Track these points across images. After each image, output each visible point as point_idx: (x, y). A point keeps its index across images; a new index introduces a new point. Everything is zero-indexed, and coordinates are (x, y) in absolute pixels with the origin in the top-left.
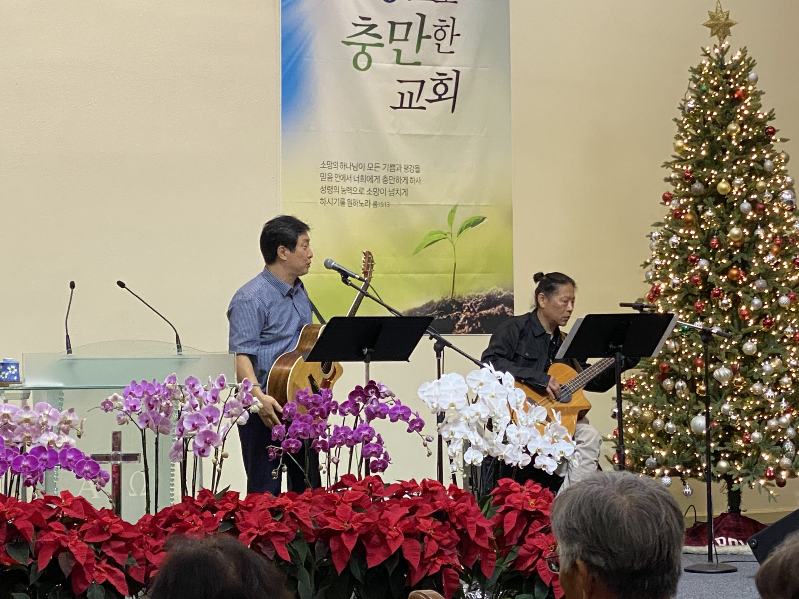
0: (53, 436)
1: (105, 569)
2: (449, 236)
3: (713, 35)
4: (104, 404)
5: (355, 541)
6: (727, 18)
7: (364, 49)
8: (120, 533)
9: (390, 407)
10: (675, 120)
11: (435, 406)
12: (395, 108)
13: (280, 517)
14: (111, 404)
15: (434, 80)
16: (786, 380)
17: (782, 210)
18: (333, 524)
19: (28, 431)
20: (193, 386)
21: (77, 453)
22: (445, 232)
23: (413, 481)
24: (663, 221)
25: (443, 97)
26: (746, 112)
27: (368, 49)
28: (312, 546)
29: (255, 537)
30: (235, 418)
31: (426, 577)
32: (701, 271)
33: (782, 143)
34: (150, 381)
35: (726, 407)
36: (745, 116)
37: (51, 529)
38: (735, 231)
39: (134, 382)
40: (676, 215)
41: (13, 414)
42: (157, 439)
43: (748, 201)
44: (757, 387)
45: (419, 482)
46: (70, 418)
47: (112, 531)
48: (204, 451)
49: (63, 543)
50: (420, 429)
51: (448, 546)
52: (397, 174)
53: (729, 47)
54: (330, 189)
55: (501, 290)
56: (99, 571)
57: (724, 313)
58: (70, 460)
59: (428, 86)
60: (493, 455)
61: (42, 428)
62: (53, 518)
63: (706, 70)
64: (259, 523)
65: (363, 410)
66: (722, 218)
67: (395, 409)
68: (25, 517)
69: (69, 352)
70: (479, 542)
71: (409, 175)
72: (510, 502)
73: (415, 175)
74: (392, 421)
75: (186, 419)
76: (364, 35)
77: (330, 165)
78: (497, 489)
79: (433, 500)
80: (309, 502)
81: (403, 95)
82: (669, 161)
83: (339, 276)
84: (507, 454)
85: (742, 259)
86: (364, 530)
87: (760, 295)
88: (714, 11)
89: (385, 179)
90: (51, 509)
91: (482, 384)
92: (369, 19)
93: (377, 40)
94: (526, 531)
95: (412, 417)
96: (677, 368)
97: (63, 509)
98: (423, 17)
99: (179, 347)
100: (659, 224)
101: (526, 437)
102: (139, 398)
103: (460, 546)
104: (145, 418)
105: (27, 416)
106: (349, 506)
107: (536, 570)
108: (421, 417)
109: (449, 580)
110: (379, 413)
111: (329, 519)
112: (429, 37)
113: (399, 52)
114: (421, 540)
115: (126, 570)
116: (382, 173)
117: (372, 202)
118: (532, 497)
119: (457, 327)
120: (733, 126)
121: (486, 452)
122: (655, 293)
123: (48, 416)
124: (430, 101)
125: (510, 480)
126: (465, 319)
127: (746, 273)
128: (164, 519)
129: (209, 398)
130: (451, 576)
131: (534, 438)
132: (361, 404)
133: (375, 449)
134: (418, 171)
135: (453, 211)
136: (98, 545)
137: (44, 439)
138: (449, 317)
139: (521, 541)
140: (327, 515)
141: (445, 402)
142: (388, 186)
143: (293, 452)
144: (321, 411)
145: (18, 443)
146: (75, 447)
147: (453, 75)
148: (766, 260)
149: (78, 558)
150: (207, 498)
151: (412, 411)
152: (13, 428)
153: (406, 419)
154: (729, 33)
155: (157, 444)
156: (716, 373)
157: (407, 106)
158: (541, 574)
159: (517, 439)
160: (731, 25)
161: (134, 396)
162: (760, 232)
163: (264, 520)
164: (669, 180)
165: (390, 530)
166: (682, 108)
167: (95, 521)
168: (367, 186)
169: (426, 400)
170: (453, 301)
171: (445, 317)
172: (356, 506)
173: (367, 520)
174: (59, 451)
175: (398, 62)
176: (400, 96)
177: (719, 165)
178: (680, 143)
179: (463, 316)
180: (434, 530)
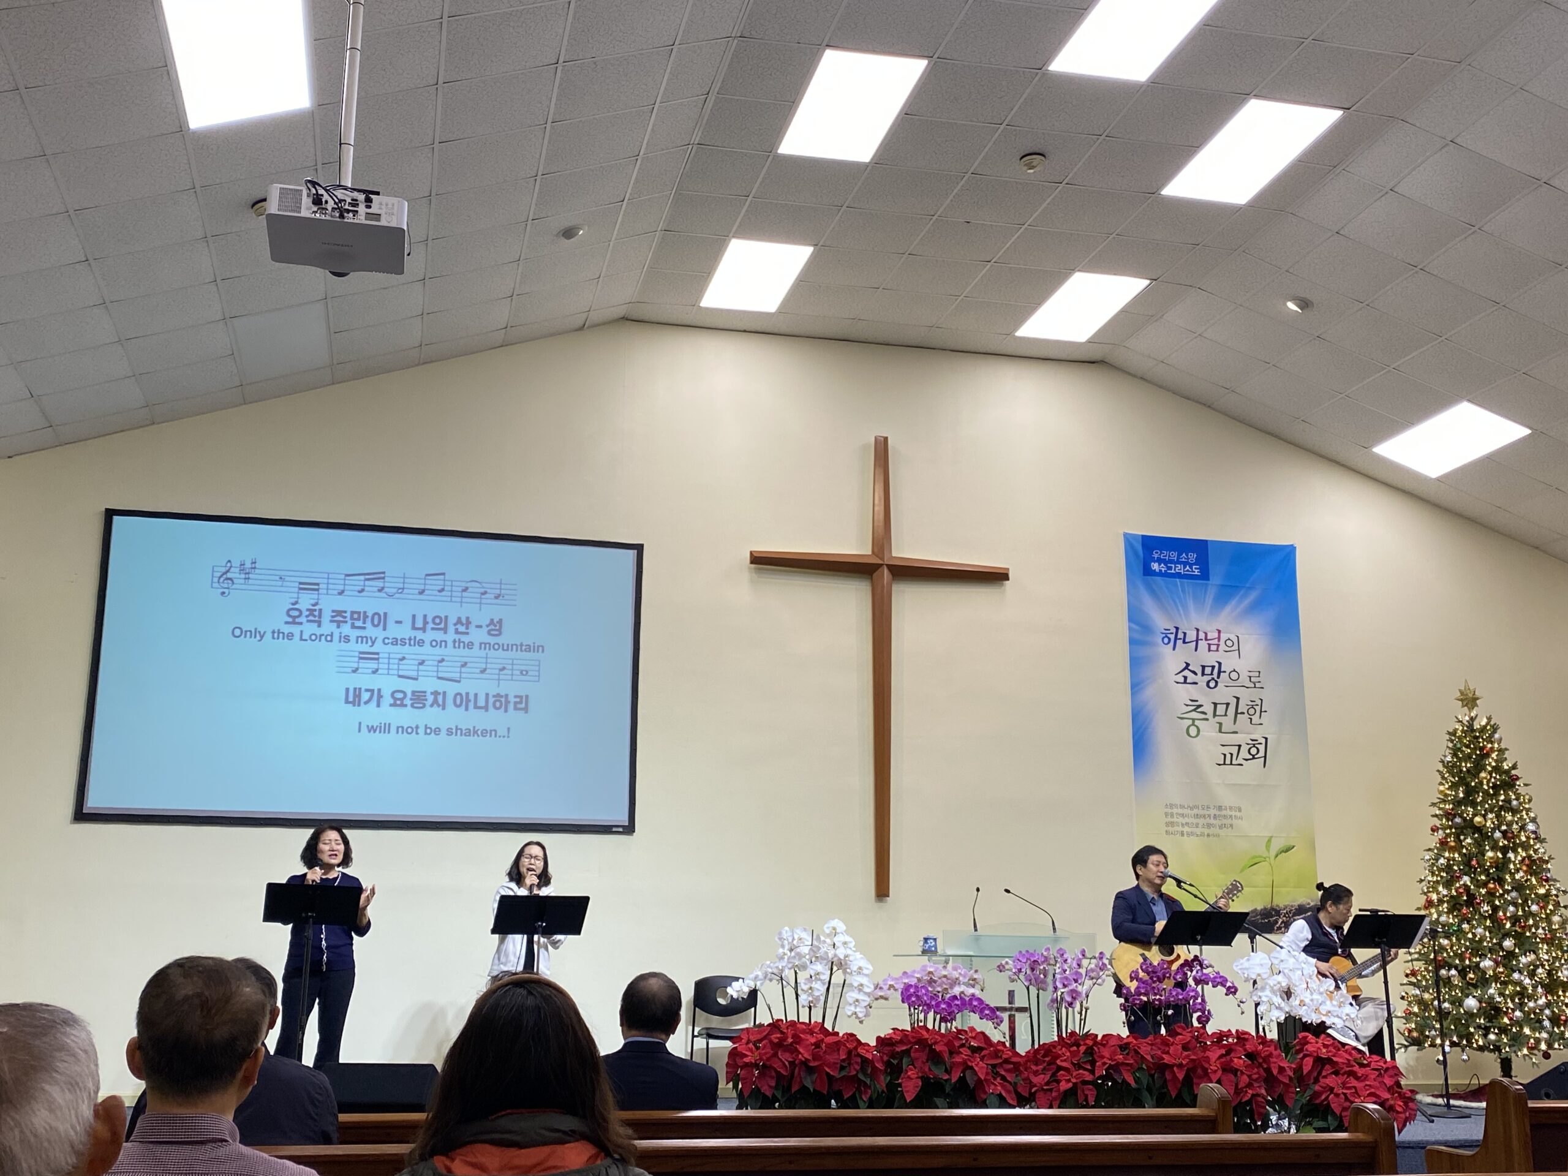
0: (962, 988)
1: (999, 1083)
2: (1267, 859)
3: (1463, 706)
4: (999, 967)
5: (1184, 1073)
6: (1474, 694)
7: (1193, 722)
8: (1010, 1058)
9: (1212, 976)
10: (1438, 771)
11: (1246, 975)
12: (1219, 765)
13: (1127, 1052)
14: (1004, 967)
15: (1248, 744)
16: (1540, 970)
17: (1528, 838)
18: (1167, 1059)
19: (946, 984)
20: (1063, 955)
21: (980, 1001)
22: (1264, 856)
23: (1229, 1031)
24: (1433, 847)
25: (1256, 757)
26: (1494, 764)
27: (1197, 722)
28: (1152, 1076)
29: (1107, 1065)
30: (1095, 981)
31: (1240, 1103)
32: (1465, 885)
33: (1525, 787)
34: (1031, 951)
35: (1492, 991)
36: (1493, 767)
37: (962, 1053)
38: (1490, 854)
39: (1020, 952)
40: (1443, 843)
41: (935, 971)
42: (1038, 994)
43: (1500, 831)
44: (1516, 976)
45: (1234, 1032)
46: (975, 976)
47: (1004, 1056)
48: (1072, 1003)
49: (970, 1064)
50: (1234, 993)
51: (1256, 1080)
52: (1224, 813)
53: (1477, 715)
54: (1172, 824)
55: (1309, 901)
56: (995, 1085)
57: (1485, 918)
58: (975, 1006)
59: (1245, 748)
60: (1292, 1014)
61: (955, 982)
62: (963, 1045)
63: (1459, 733)
64: (1110, 1055)
65: (1191, 978)
66: (1478, 844)
67: (1215, 978)
68: (942, 1043)
69: (976, 930)
70: (1281, 1078)
71: (1233, 813)
72: (1307, 1050)
73: (1238, 814)
74: (1214, 987)
75: (1058, 980)
76: (1194, 712)
77: (1171, 806)
78: (1297, 1040)
79: (1244, 1045)
80: (1152, 1045)
81: (1225, 755)
82: (1435, 802)
83: (1174, 882)
84: (1304, 1014)
85: (1498, 876)
86: (1191, 1066)
87: (1515, 905)
88: (1463, 689)
89: (1215, 817)
90: (961, 1039)
91: (1282, 961)
92: (1197, 701)
93: (1203, 716)
94: (1320, 1073)
95: (1229, 984)
96: (1450, 961)
97: (970, 1039)
98: (1238, 699)
99: (1054, 929)
100: (1430, 850)
101: (1318, 1001)
102: (1025, 963)
103: (1266, 1081)
104: (1029, 978)
105: (944, 973)
106: (1180, 1047)
107: (1329, 1102)
108: (1236, 985)
109: (1258, 1105)
110: (1203, 980)
111: (1164, 1056)
112: (1243, 713)
113: (1221, 724)
114: (1236, 1075)
115: (1015, 1085)
116: (1212, 812)
117: (1206, 834)
118: (1324, 1048)
119: (1276, 928)
120: (1483, 775)
121: (1287, 1012)
122: (1429, 904)
123: (960, 974)
124: (1247, 760)
125: (1307, 1034)
126: (1281, 924)
127: (1502, 886)
128: (1042, 1052)
129: (1075, 965)
130: (1260, 1103)
131: (1325, 1002)
132: (1189, 973)
133: (1200, 1007)
134: (1240, 810)
135: (1269, 841)
136: (994, 1066)
137: (957, 990)
138: (1269, 921)
139: (1316, 1081)
140: (1163, 1053)
141: (1254, 973)
142: (1217, 822)
143: (1138, 1006)
144: (1158, 977)
145: (939, 992)
146: (979, 996)
147: (1263, 741)
148: (1517, 877)
149: (979, 1074)
150: (1074, 1038)
151: (1229, 979)
152: (935, 982)
153: (1224, 986)
155: (1038, 997)
156: (1482, 965)
157: (1229, 763)
158: (1332, 1106)
159: (1311, 1003)
160: (1478, 699)
161: (1021, 961)
162: (1511, 855)
163: (1114, 1053)
164: (1436, 816)
165: (1211, 1065)
166: (1442, 762)
167: (992, 1049)
168: (1201, 821)
169: (1239, 972)
170: (1272, 909)
171: (1266, 921)
172: (1185, 1047)
173: (1193, 1057)
174: (967, 999)
175: (1220, 731)
176: (1223, 756)
177: (1474, 804)
178: (1442, 788)
179: (1280, 921)
180: (1246, 1067)
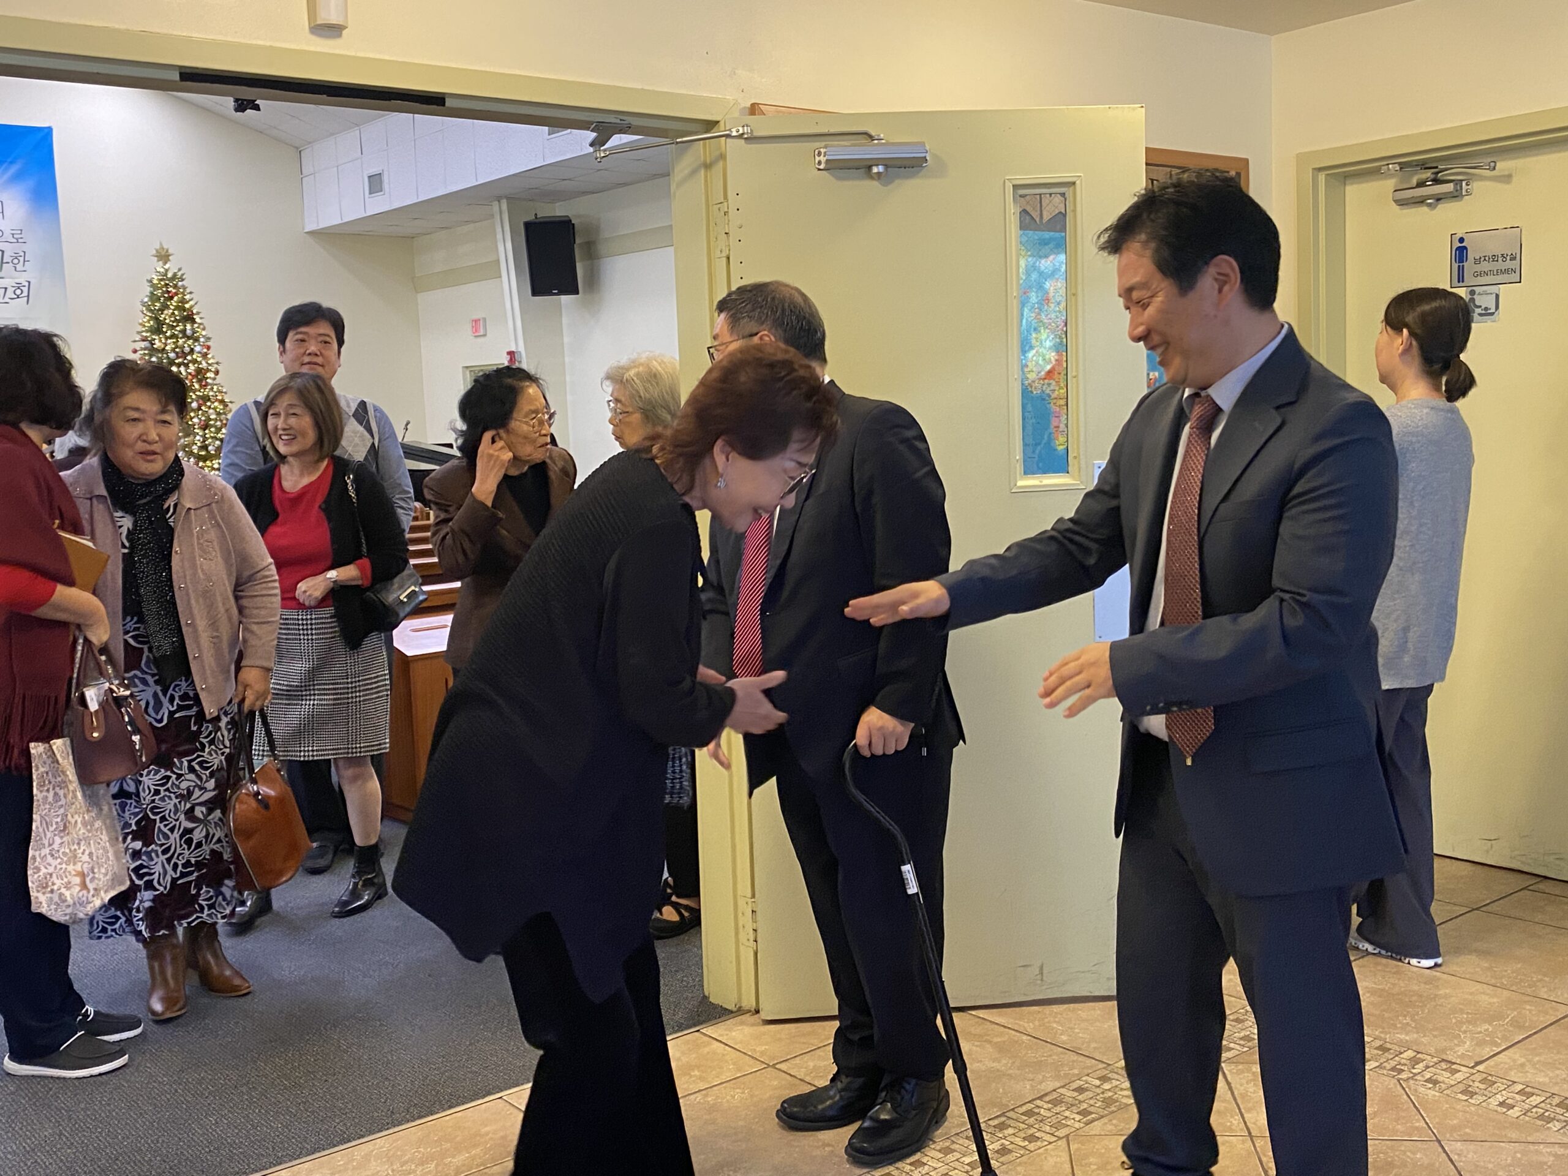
3: (158, 261)
6: (167, 251)
10: (144, 307)
15: (13, 287)
25: (20, 296)
33: (201, 320)
36: (176, 307)
43: (174, 352)
53: (168, 268)
59: (10, 290)
63: (155, 281)
88: (158, 248)
112: (8, 263)
120: (166, 312)
124: (12, 299)
147: (27, 284)
154: (169, 260)
160: (169, 255)
166: (146, 302)
